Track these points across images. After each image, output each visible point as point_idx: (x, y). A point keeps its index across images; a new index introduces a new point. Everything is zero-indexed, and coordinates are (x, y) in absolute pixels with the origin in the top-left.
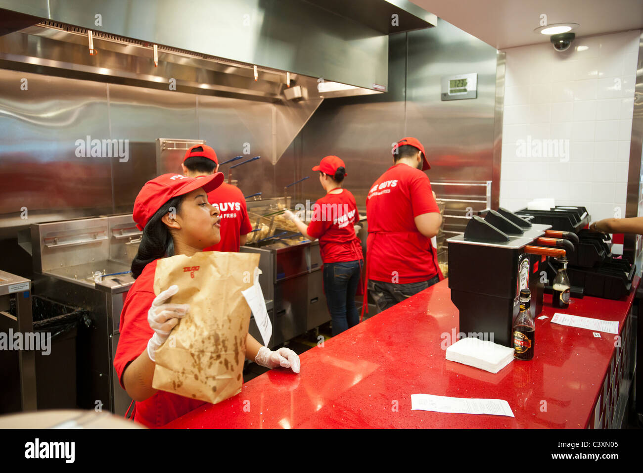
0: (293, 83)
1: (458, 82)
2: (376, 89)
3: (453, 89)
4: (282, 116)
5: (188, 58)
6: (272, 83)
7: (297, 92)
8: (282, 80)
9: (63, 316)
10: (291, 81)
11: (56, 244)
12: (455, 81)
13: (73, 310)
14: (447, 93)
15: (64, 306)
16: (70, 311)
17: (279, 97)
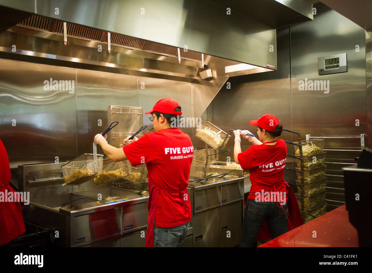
0: (206, 67)
1: (332, 60)
2: (268, 68)
3: (328, 66)
4: (198, 91)
5: (132, 50)
6: (191, 68)
7: (209, 73)
8: (198, 65)
9: (35, 234)
10: (205, 66)
11: (35, 180)
12: (329, 60)
13: (43, 230)
14: (324, 69)
15: (37, 226)
16: (41, 230)
17: (196, 78)
